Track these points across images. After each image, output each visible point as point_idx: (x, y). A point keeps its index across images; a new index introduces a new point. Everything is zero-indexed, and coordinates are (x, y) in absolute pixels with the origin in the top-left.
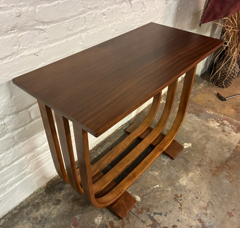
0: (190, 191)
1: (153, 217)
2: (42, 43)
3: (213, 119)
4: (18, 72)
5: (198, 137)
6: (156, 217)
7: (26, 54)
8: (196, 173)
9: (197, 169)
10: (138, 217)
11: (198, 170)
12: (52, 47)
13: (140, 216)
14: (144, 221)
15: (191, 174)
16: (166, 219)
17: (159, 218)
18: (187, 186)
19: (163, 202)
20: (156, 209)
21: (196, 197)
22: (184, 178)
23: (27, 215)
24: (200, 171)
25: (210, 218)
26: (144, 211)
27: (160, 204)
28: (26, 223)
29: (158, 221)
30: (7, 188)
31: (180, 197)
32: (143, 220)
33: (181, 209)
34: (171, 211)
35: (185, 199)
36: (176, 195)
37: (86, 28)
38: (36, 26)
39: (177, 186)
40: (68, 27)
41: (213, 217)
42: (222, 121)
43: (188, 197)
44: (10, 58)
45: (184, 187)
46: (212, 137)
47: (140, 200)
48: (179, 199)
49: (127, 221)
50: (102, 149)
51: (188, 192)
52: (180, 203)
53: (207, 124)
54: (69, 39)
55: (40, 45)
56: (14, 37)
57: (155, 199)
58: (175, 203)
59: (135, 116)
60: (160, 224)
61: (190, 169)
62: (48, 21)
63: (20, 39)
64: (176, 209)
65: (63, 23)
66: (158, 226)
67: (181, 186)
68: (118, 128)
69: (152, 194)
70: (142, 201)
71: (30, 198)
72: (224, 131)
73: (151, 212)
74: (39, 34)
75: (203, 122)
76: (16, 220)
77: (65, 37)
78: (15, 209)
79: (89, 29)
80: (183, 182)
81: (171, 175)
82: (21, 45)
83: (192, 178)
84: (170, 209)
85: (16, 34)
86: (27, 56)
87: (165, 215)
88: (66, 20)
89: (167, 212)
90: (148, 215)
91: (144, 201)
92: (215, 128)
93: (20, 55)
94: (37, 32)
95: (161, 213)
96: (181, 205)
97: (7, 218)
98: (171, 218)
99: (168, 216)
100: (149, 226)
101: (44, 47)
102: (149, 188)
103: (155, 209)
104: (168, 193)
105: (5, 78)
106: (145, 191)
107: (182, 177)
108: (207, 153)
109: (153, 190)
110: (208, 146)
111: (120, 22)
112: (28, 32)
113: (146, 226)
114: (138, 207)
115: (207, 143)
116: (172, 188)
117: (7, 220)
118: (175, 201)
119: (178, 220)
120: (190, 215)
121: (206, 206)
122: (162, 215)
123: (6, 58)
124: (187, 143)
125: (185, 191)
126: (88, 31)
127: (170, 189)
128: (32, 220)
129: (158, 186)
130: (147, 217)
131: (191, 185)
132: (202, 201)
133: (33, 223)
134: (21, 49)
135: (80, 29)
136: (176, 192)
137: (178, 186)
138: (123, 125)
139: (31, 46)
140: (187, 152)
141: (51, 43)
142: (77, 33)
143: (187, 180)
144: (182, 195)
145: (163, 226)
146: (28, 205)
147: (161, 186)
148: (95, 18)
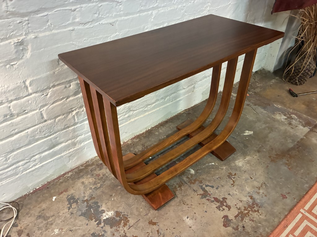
0: (245, 172)
1: (204, 188)
2: (118, 14)
3: (280, 113)
4: (95, 38)
5: (261, 126)
6: (207, 189)
7: (103, 23)
8: (254, 157)
10: (190, 187)
11: (256, 155)
12: (126, 20)
13: (192, 185)
14: (196, 190)
15: (248, 158)
16: (217, 191)
17: (210, 190)
18: (242, 167)
19: (216, 177)
20: (209, 182)
21: (250, 177)
22: (241, 160)
23: (91, 172)
24: (258, 156)
25: (262, 197)
26: (197, 182)
27: (213, 179)
28: (90, 178)
29: (209, 192)
30: (77, 144)
31: (234, 175)
32: (194, 189)
33: (233, 186)
34: (223, 186)
35: (239, 177)
36: (230, 174)
37: (157, 6)
39: (232, 166)
40: (141, 3)
41: (266, 196)
42: (290, 115)
43: (242, 176)
44: (91, 24)
45: (240, 167)
46: (276, 128)
47: (194, 173)
48: (233, 177)
49: (180, 188)
50: (163, 128)
51: (243, 172)
52: (233, 181)
53: (273, 116)
54: (141, 14)
55: (116, 16)
56: (95, 6)
57: (209, 174)
58: (228, 179)
59: (199, 103)
60: (210, 195)
61: (248, 153)
63: (100, 8)
64: (229, 185)
66: (209, 196)
67: (236, 166)
68: (181, 112)
69: (207, 169)
70: (195, 174)
71: (95, 159)
72: (290, 124)
73: (204, 184)
74: (116, 6)
75: (269, 114)
76: (81, 174)
77: (138, 12)
78: (82, 165)
79: (160, 7)
80: (239, 164)
82: (100, 14)
83: (248, 161)
84: (222, 184)
85: (98, 3)
86: (104, 24)
87: (217, 189)
89: (219, 186)
90: (200, 186)
91: (197, 174)
92: (281, 121)
93: (98, 23)
94: (114, 4)
95: (213, 186)
96: (234, 182)
97: (75, 172)
98: (222, 192)
99: (219, 189)
100: (200, 195)
101: (119, 19)
102: (205, 164)
103: (207, 182)
104: (223, 171)
105: (85, 41)
106: (199, 166)
107: (239, 159)
108: (268, 141)
109: (207, 167)
110: (270, 135)
111: (190, 4)
112: (107, 3)
113: (197, 194)
114: (191, 178)
115: (270, 133)
116: (227, 167)
117: (74, 173)
118: (229, 178)
119: (229, 194)
120: (242, 192)
121: (260, 186)
122: (214, 187)
123: (87, 24)
124: (249, 131)
125: (240, 171)
126: (159, 9)
127: (224, 168)
128: (95, 176)
129: (213, 164)
130: (199, 187)
131: (247, 167)
132: (256, 181)
133: (95, 179)
134: (100, 17)
135: (152, 6)
136: (230, 171)
137: (234, 166)
138: (186, 110)
139: (108, 16)
140: (247, 138)
142: (149, 10)
143: (243, 162)
144: (237, 174)
145: (214, 197)
146: (93, 164)
147: (217, 164)
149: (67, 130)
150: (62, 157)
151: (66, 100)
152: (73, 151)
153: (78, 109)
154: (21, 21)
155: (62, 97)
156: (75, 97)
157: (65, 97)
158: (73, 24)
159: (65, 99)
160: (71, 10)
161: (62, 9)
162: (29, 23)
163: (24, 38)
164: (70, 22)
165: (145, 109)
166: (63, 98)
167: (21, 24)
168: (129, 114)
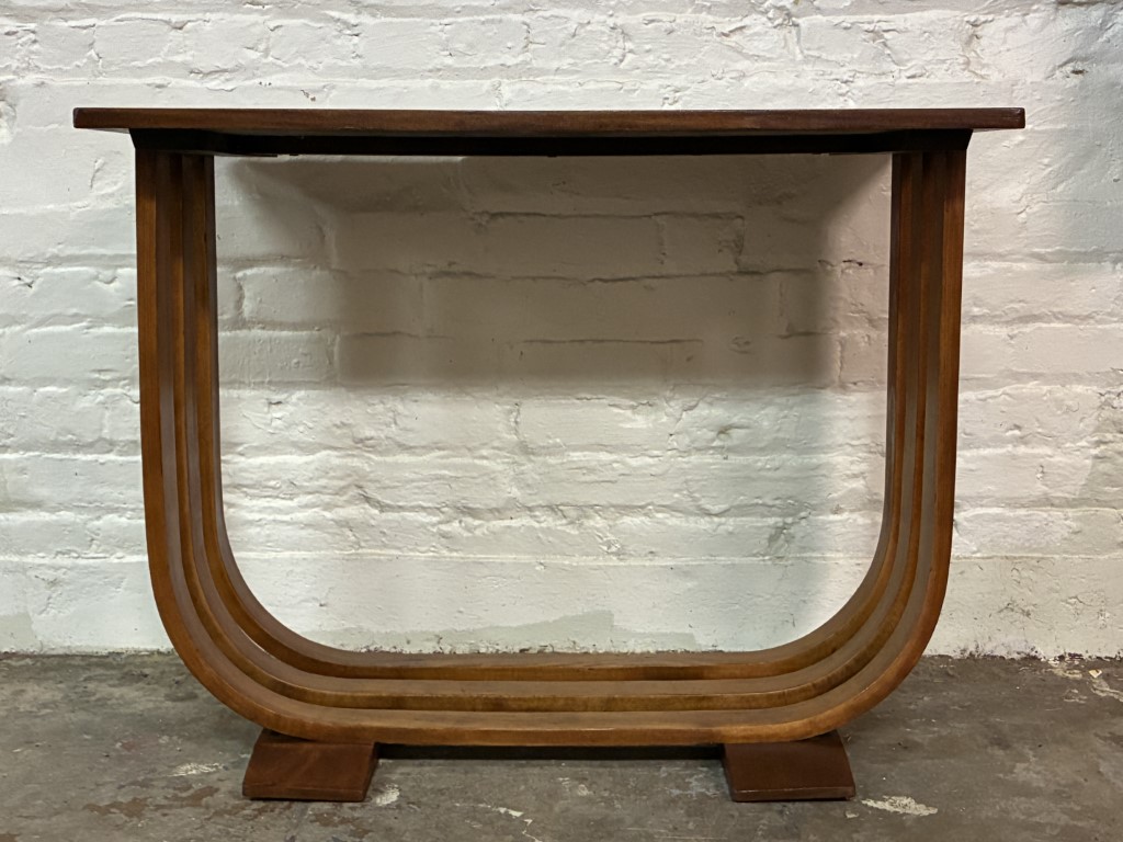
2: (343, 67)
7: (276, 83)
10: (297, 825)
13: (311, 826)
23: (86, 679)
26: (345, 828)
28: (57, 689)
37: (526, 63)
38: (332, 9)
40: (447, 40)
44: (227, 80)
47: (387, 803)
49: (257, 812)
54: (444, 83)
55: (334, 70)
56: (255, 24)
63: (272, 34)
65: (432, 24)
69: (455, 815)
70: (384, 808)
71: (145, 659)
74: (335, 37)
76: (52, 674)
77: (430, 71)
79: (541, 72)
81: (628, 821)
82: (270, 52)
85: (266, 17)
86: (279, 88)
88: (446, 16)
90: (335, 839)
91: (390, 812)
93: (257, 81)
94: (331, 30)
97: (42, 664)
101: (345, 82)
102: (478, 801)
106: (444, 798)
109: (474, 811)
112: (302, 21)
114: (345, 810)
117: (39, 664)
123: (216, 75)
126: (537, 79)
128: (76, 693)
129: (515, 813)
133: (66, 697)
134: (267, 64)
135: (499, 61)
139: (300, 65)
140: (852, 816)
141: (373, 77)
142: (485, 72)
146: (119, 666)
147: (528, 820)
148: (574, 35)
149: (70, 456)
150: (24, 569)
151: (88, 328)
152: (71, 569)
153: (125, 385)
154: (14, 29)
155: (74, 311)
156: (122, 330)
157: (86, 316)
158: (168, 67)
159: (84, 324)
160: (168, 22)
161: (139, 15)
162: (35, 42)
163: (9, 81)
164: (160, 60)
165: (444, 528)
166: (76, 318)
167: (13, 37)
168: (353, 512)
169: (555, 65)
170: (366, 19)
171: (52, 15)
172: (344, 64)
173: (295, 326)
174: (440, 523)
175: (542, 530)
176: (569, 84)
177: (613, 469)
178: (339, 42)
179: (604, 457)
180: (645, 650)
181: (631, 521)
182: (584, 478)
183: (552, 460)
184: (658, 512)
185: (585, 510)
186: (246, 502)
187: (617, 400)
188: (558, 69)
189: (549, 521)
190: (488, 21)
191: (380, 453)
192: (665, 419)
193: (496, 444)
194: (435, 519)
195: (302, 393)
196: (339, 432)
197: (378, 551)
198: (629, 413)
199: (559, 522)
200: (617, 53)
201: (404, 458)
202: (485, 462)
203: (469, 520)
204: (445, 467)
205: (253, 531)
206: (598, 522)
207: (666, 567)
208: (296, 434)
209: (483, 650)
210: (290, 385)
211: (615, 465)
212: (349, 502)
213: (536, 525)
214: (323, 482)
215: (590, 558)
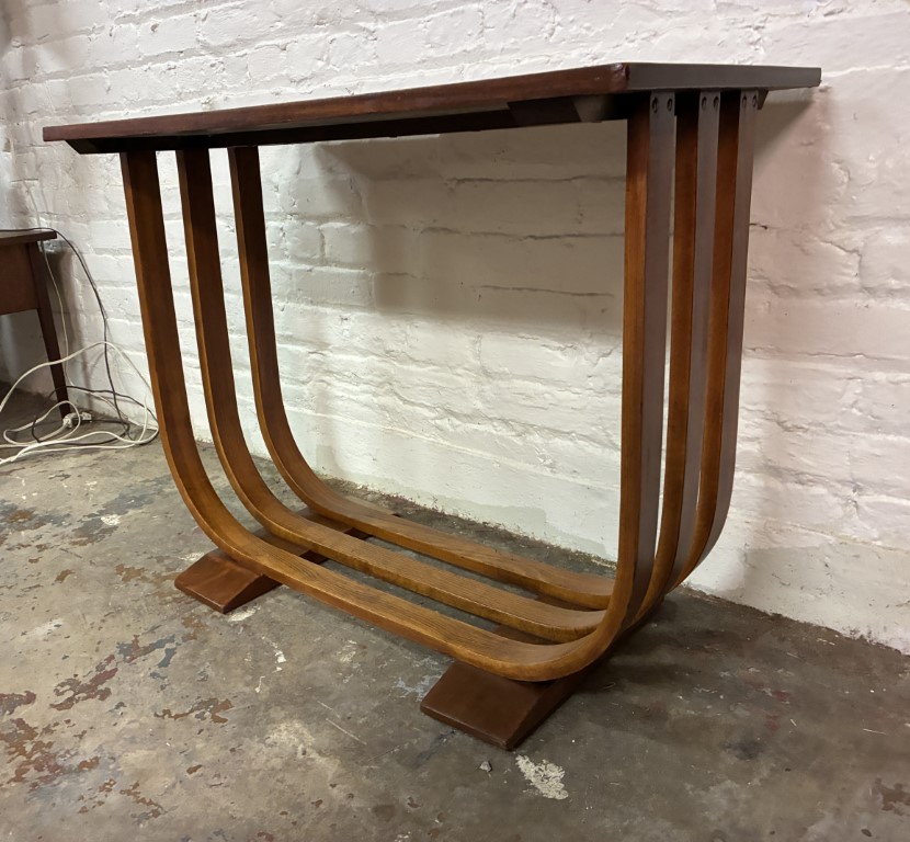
0: (232, 750)
1: (162, 647)
6: (158, 653)
7: (333, 84)
8: (332, 786)
9: (356, 793)
10: (173, 618)
11: (351, 796)
14: (154, 630)
15: (329, 767)
16: (141, 675)
17: (150, 660)
18: (262, 741)
19: (209, 669)
20: (186, 654)
21: (200, 766)
22: (311, 740)
24: (343, 806)
25: (81, 798)
26: (189, 630)
27: (203, 664)
29: (141, 657)
31: (215, 717)
32: (160, 628)
33: (160, 714)
34: (163, 689)
35: (201, 731)
36: (225, 706)
38: (361, 21)
39: (271, 710)
40: (429, 35)
43: (205, 741)
44: (309, 85)
45: (261, 734)
47: (234, 620)
48: (208, 713)
51: (233, 745)
52: (185, 715)
55: (363, 70)
56: (320, 40)
57: (228, 652)
58: (194, 701)
60: (128, 662)
61: (363, 768)
62: (382, 10)
63: (331, 46)
64: (166, 703)
65: (419, 23)
66: (124, 659)
67: (267, 724)
69: (251, 646)
70: (226, 624)
73: (179, 644)
74: (365, 43)
77: (419, 63)
80: (285, 733)
81: (332, 697)
82: (330, 61)
83: (307, 766)
84: (173, 686)
85: (327, 33)
86: (334, 89)
87: (154, 675)
88: (428, 13)
89: (164, 678)
90: (173, 637)
91: (226, 628)
93: (323, 84)
94: (361, 37)
95: (166, 666)
96: (178, 716)
98: (137, 688)
99: (150, 680)
102: (278, 640)
103: (187, 652)
104: (240, 686)
106: (266, 629)
107: (315, 733)
109: (264, 647)
112: (345, 33)
113: (139, 634)
114: (209, 617)
116: (262, 697)
118: (202, 703)
119: (120, 705)
121: (141, 796)
122: (160, 667)
123: (304, 82)
124: (563, 780)
125: (238, 735)
126: (489, 60)
127: (255, 690)
129: (282, 659)
130: (166, 636)
132: (174, 785)
134: (328, 70)
135: (463, 48)
136: (236, 707)
137: (266, 717)
139: (346, 69)
140: (485, 768)
141: (385, 73)
143: (295, 747)
144: (221, 724)
145: (119, 669)
147: (279, 669)
148: (514, 16)
154: (215, 62)
158: (281, 79)
160: (279, 46)
161: (265, 43)
162: (223, 69)
163: (215, 97)
164: (276, 74)
167: (215, 68)
168: (387, 400)
169: (501, 45)
170: (381, 26)
171: (228, 50)
172: (368, 64)
173: (351, 266)
174: (437, 418)
175: (499, 437)
176: (510, 62)
177: (544, 398)
178: (366, 47)
179: (540, 387)
180: (568, 547)
181: (558, 442)
182: (524, 402)
183: (503, 384)
184: (580, 439)
185: (527, 428)
186: (336, 383)
187: (548, 341)
188: (503, 49)
189: (503, 431)
190: (455, 12)
191: (401, 362)
192: (584, 362)
193: (466, 366)
194: (433, 415)
195: (359, 314)
196: (377, 344)
197: (403, 431)
198: (558, 354)
199: (509, 433)
200: (548, 27)
201: (413, 368)
202: (459, 378)
203: (453, 419)
204: (436, 378)
205: (340, 403)
206: (536, 438)
207: (583, 486)
208: (356, 342)
209: (461, 516)
210: (350, 307)
211: (546, 395)
212: (386, 393)
213: (494, 432)
214: (370, 377)
215: (532, 466)
